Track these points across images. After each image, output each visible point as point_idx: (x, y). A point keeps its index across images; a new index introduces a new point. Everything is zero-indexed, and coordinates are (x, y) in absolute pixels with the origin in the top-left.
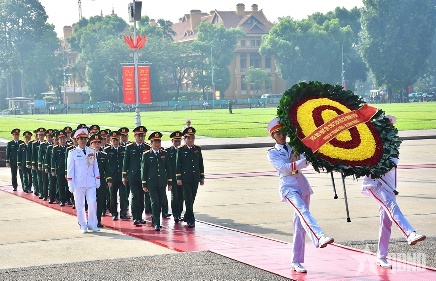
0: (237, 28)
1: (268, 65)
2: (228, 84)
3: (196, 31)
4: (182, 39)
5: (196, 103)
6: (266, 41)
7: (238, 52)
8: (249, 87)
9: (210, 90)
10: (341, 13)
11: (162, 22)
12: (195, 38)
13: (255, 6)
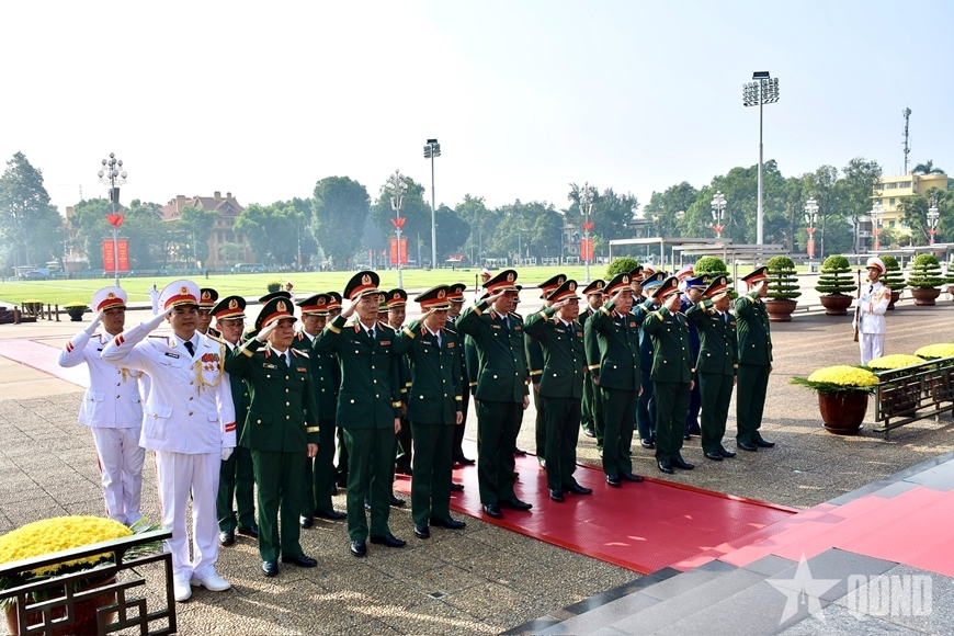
0: (215, 211)
1: (240, 241)
2: (207, 256)
3: (181, 213)
4: (169, 219)
5: (181, 270)
6: (238, 220)
7: (215, 230)
8: (225, 258)
9: (193, 260)
10: (298, 203)
11: (152, 204)
12: (179, 218)
13: (229, 194)
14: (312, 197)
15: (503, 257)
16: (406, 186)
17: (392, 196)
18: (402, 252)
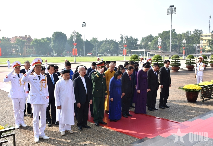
0: (25, 40)
1: (32, 48)
2: (23, 52)
3: (16, 41)
4: (12, 42)
5: (16, 56)
6: (32, 43)
7: (25, 45)
8: (28, 53)
9: (19, 53)
10: (48, 38)
11: (8, 38)
12: (15, 42)
13: (29, 36)
14: (51, 37)
15: (103, 54)
16: (77, 34)
17: (73, 37)
18: (75, 52)
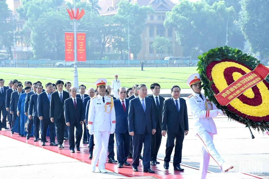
0: (148, 6)
3: (116, 8)
4: (105, 13)
5: (116, 62)
6: (169, 16)
7: (148, 24)
8: (155, 51)
9: (126, 52)
12: (116, 13)
